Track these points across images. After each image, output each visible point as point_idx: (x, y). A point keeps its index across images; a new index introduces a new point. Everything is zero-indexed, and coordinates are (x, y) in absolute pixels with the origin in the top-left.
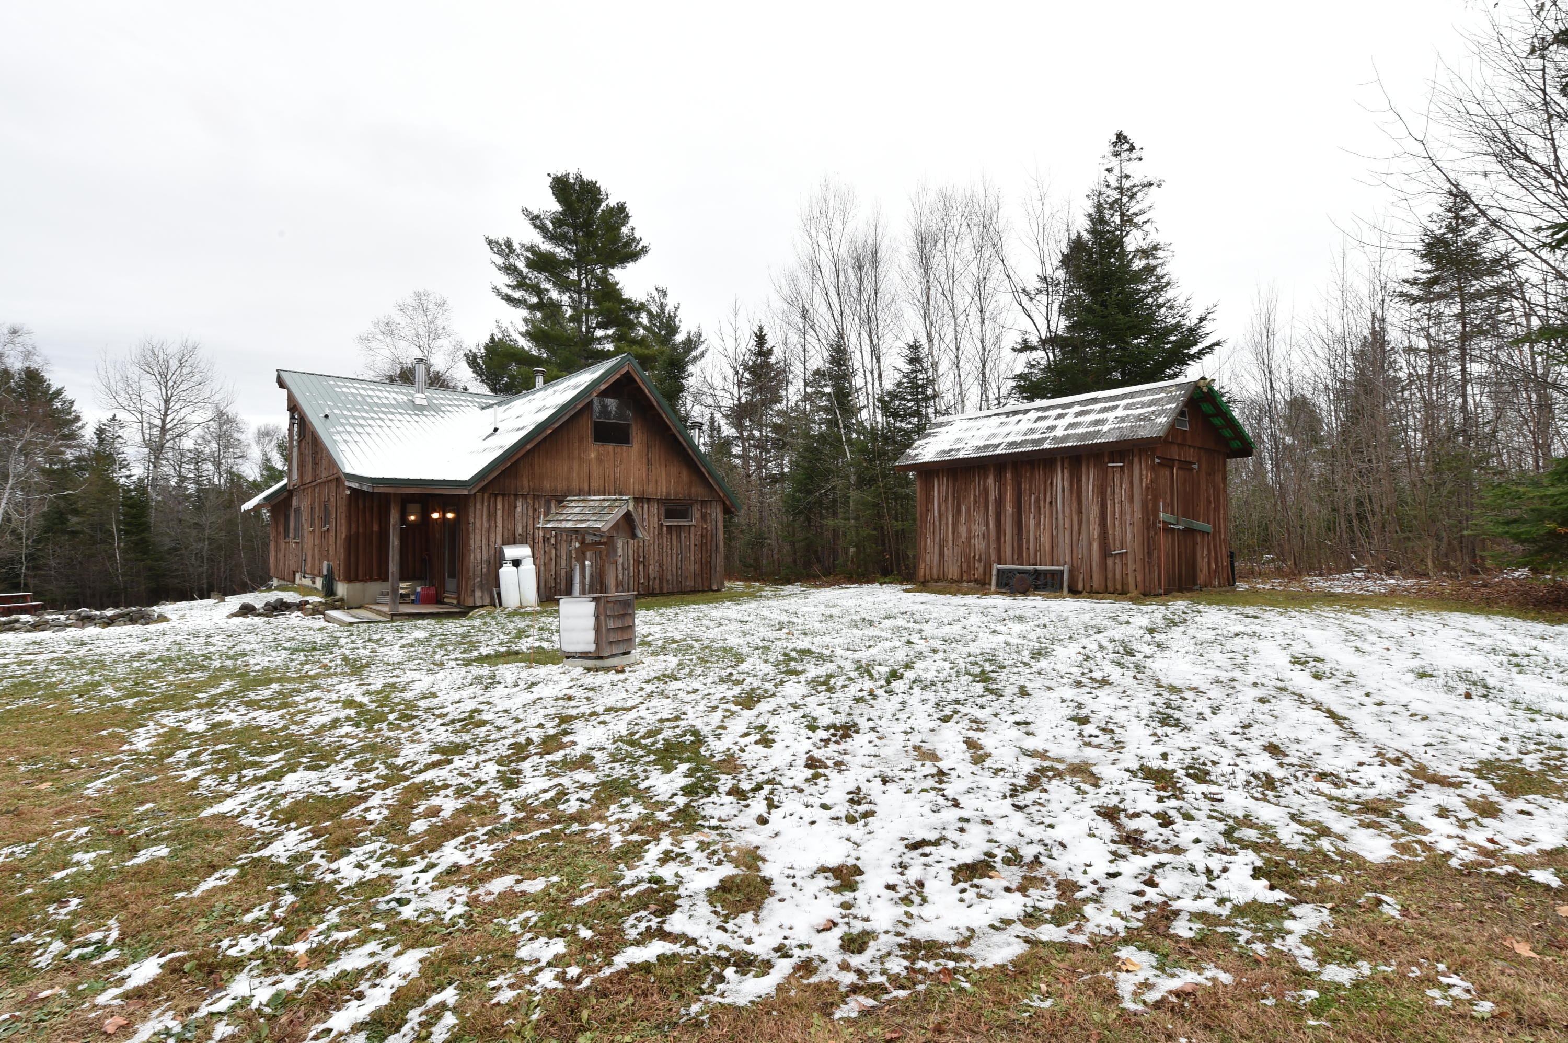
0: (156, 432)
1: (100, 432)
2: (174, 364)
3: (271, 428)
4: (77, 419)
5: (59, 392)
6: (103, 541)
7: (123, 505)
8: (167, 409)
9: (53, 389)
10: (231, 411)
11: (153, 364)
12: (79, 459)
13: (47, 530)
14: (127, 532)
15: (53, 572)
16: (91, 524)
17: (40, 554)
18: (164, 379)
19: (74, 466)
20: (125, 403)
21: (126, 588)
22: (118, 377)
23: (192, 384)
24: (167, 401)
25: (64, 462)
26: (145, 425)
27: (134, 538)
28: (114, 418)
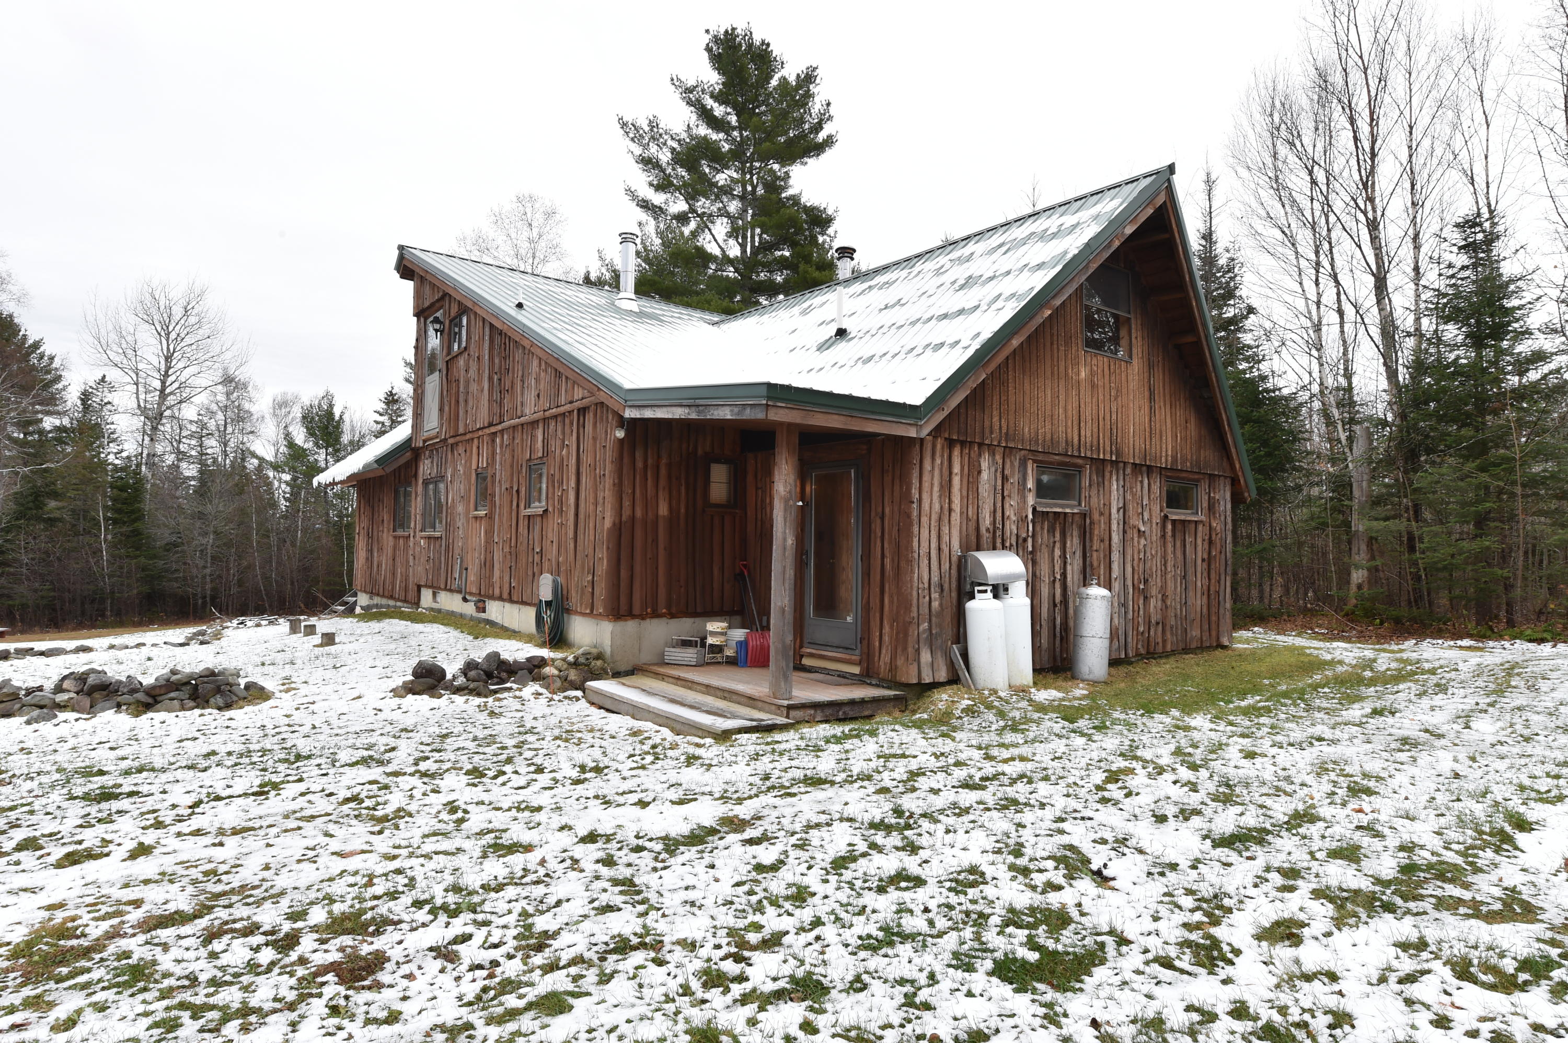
0: (154, 397)
1: (85, 397)
2: (178, 312)
3: (289, 397)
4: (58, 378)
5: (36, 345)
6: (87, 532)
7: (112, 487)
8: (168, 368)
9: (31, 342)
10: (241, 375)
11: (154, 311)
12: (60, 429)
13: (20, 515)
14: (115, 522)
15: (24, 570)
16: (73, 511)
17: (9, 546)
18: (165, 332)
19: (54, 438)
20: (117, 359)
21: (112, 592)
22: (110, 327)
23: (199, 337)
24: (168, 358)
25: (41, 432)
26: (141, 389)
27: (124, 529)
28: (103, 379)
